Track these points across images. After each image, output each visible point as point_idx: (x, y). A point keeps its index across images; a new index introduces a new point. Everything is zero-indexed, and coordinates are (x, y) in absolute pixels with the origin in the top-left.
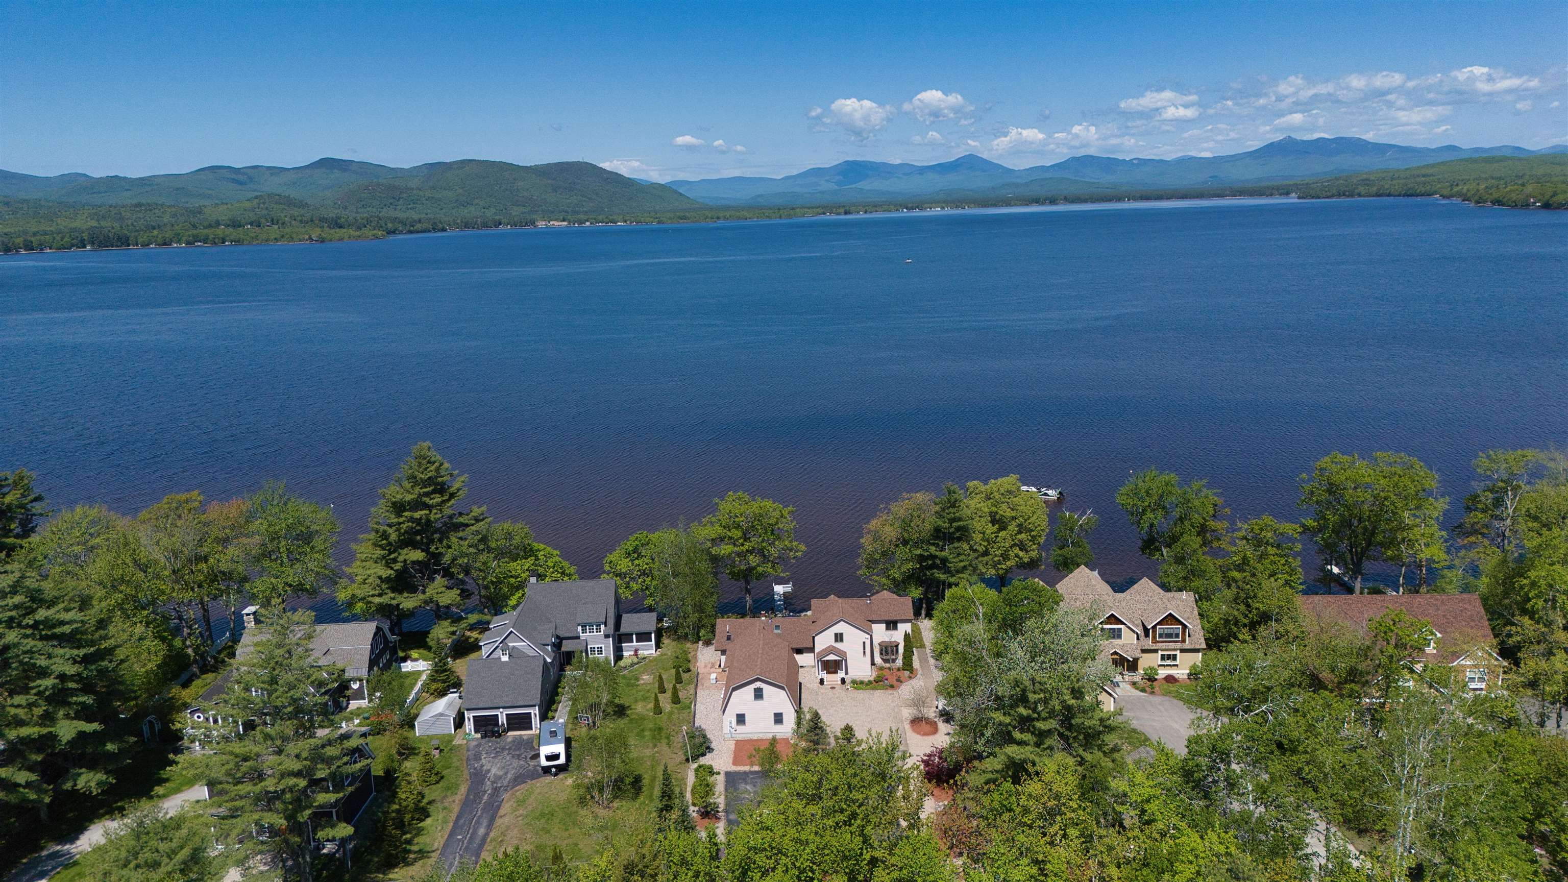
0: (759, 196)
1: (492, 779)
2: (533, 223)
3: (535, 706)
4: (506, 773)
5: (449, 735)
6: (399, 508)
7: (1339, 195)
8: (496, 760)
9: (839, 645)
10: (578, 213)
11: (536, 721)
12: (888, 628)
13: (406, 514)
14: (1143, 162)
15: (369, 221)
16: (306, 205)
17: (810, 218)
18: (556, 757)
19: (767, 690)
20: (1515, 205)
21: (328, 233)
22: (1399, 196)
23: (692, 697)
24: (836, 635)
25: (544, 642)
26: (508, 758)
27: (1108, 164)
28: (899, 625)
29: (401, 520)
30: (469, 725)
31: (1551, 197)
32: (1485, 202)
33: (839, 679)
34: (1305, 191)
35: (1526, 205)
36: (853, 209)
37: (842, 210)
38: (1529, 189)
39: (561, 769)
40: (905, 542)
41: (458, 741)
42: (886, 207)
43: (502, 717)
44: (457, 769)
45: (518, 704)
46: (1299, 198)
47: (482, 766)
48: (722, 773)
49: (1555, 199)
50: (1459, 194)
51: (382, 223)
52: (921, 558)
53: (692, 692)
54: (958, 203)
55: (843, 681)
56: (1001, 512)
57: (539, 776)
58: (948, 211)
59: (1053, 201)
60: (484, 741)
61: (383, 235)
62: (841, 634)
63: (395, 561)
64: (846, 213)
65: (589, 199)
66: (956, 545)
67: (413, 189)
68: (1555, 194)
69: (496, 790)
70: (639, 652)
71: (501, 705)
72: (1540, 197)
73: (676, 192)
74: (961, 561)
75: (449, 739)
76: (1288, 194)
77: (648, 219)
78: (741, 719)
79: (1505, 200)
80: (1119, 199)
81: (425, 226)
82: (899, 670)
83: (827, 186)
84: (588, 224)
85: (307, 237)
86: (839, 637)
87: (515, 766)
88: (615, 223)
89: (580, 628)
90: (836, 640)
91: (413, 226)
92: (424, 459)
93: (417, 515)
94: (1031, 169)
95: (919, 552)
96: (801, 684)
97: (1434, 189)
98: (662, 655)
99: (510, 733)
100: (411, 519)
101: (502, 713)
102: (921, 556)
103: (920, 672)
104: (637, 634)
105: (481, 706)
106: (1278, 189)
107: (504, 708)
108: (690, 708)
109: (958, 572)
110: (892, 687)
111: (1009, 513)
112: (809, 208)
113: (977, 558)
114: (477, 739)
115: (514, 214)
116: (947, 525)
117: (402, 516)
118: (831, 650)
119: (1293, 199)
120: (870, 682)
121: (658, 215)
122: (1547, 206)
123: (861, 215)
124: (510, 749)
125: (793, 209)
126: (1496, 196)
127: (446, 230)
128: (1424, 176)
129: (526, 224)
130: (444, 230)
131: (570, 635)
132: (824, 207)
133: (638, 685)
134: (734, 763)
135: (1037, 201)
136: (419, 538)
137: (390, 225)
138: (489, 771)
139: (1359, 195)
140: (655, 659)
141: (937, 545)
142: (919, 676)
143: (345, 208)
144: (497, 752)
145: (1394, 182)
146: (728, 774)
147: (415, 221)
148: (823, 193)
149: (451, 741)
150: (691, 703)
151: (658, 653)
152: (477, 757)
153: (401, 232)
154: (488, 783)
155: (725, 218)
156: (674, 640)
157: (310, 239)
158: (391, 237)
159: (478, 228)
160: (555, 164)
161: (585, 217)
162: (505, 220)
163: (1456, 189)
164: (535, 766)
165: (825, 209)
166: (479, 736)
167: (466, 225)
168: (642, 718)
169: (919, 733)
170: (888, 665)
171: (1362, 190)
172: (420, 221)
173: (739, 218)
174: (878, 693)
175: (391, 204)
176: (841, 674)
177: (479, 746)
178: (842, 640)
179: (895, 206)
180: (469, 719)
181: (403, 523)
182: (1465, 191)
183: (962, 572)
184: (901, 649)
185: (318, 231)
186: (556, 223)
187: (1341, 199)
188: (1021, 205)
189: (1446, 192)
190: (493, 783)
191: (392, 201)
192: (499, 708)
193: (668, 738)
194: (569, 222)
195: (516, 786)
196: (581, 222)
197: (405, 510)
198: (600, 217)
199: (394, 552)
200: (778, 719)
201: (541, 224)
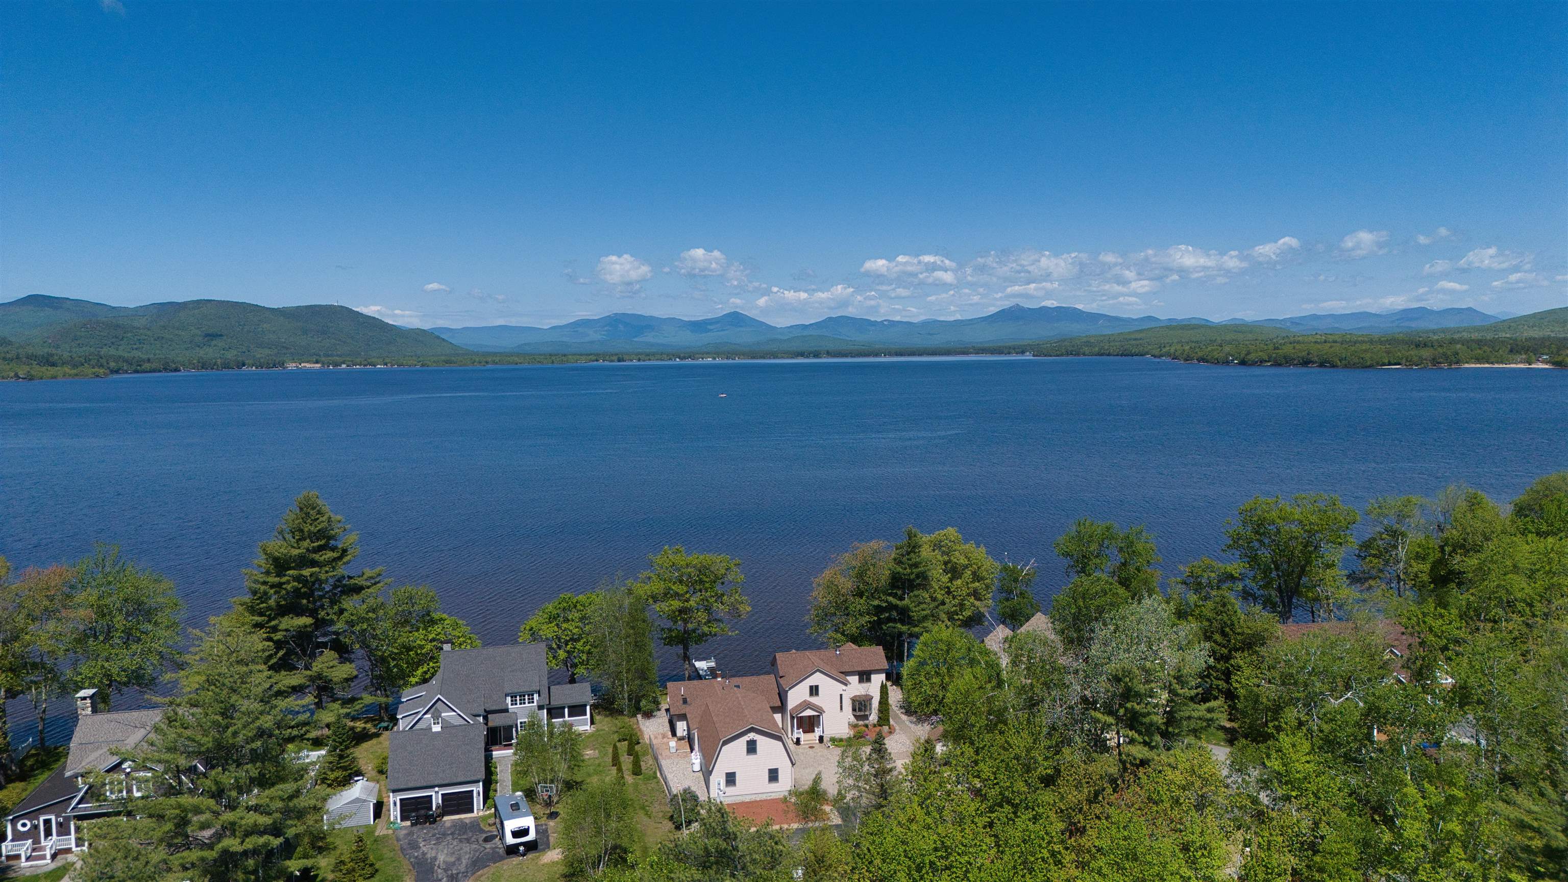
0: (525, 344)
1: (443, 866)
2: (282, 364)
3: (478, 781)
4: (459, 859)
5: (368, 826)
6: (280, 565)
7: (1068, 355)
8: (441, 847)
9: (815, 700)
10: (332, 355)
11: (478, 801)
12: (861, 681)
13: (291, 572)
14: (893, 324)
15: (88, 360)
16: (10, 343)
17: (582, 363)
18: (524, 832)
19: (762, 741)
20: (1217, 362)
21: (37, 370)
22: (1117, 355)
23: (653, 767)
24: (811, 687)
25: (475, 713)
26: (455, 843)
27: (861, 324)
28: (873, 677)
29: (284, 579)
30: (395, 810)
31: (1246, 355)
32: (1192, 359)
33: (817, 738)
34: (1038, 351)
35: (1227, 363)
36: (626, 357)
37: (615, 358)
38: (1227, 349)
39: (532, 847)
40: (861, 595)
41: (381, 831)
42: (659, 357)
43: (437, 798)
44: (393, 860)
45: (459, 780)
46: (1034, 356)
47: (424, 854)
49: (1249, 357)
50: (1168, 354)
51: (103, 361)
52: (879, 610)
53: (651, 762)
54: (729, 355)
55: (821, 739)
56: (955, 560)
57: (501, 859)
58: (718, 361)
59: (817, 355)
60: (415, 829)
61: (104, 374)
62: (817, 687)
63: (275, 629)
64: (619, 361)
65: (344, 342)
66: (916, 593)
67: (139, 328)
68: (1248, 353)
70: (575, 728)
71: (436, 783)
72: (1236, 355)
73: (438, 337)
74: (923, 610)
75: (370, 830)
76: (1023, 352)
77: (410, 363)
78: (731, 779)
79: (1209, 358)
80: (877, 355)
81: (154, 366)
82: (875, 726)
83: (594, 335)
84: (344, 366)
85: (12, 374)
86: (814, 690)
87: (468, 851)
88: (375, 366)
89: (509, 699)
90: (811, 694)
91: (140, 366)
92: (313, 508)
93: (306, 572)
94: (791, 326)
95: (876, 603)
97: (1146, 350)
99: (446, 818)
100: (297, 579)
101: (437, 792)
102: (878, 607)
103: (897, 728)
105: (411, 785)
106: (1014, 349)
107: (440, 786)
108: (656, 777)
109: (920, 621)
111: (963, 561)
112: (581, 355)
113: (937, 607)
114: (406, 827)
115: (258, 356)
116: (908, 570)
117: (285, 575)
118: (807, 705)
119: (1028, 356)
120: (850, 739)
121: (421, 359)
122: (1243, 363)
123: (635, 362)
124: (452, 834)
125: (565, 355)
126: (1200, 354)
127: (180, 371)
128: (1135, 339)
129: (274, 366)
130: (177, 370)
131: (497, 708)
132: (598, 355)
133: (584, 761)
135: (802, 354)
136: (305, 601)
137: (112, 364)
138: (435, 859)
139: (1084, 354)
140: (592, 735)
141: (895, 596)
142: (897, 731)
143: (58, 347)
144: (438, 838)
145: (1112, 344)
147: (144, 361)
148: (592, 342)
149: (373, 832)
150: (655, 773)
151: (595, 727)
152: (414, 846)
153: (126, 372)
154: (439, 871)
155: (494, 363)
156: (606, 716)
157: (17, 376)
158: (115, 376)
159: (217, 369)
160: (307, 307)
161: (341, 360)
162: (251, 362)
163: (1164, 350)
164: (493, 849)
165: (597, 357)
166: (408, 823)
167: (204, 366)
170: (861, 723)
171: (1086, 350)
172: (149, 360)
173: (509, 363)
175: (113, 343)
176: (818, 732)
177: (410, 834)
178: (817, 694)
179: (668, 355)
180: (395, 804)
181: (288, 582)
182: (1172, 351)
183: (923, 621)
184: (875, 703)
185: (27, 368)
186: (308, 365)
187: (1070, 358)
188: (788, 358)
189: (1156, 352)
190: (445, 870)
191: (114, 340)
192: (433, 787)
194: (323, 364)
195: (478, 870)
196: (336, 365)
197: (290, 569)
198: (358, 360)
199: (274, 619)
200: (773, 775)
201: (291, 366)
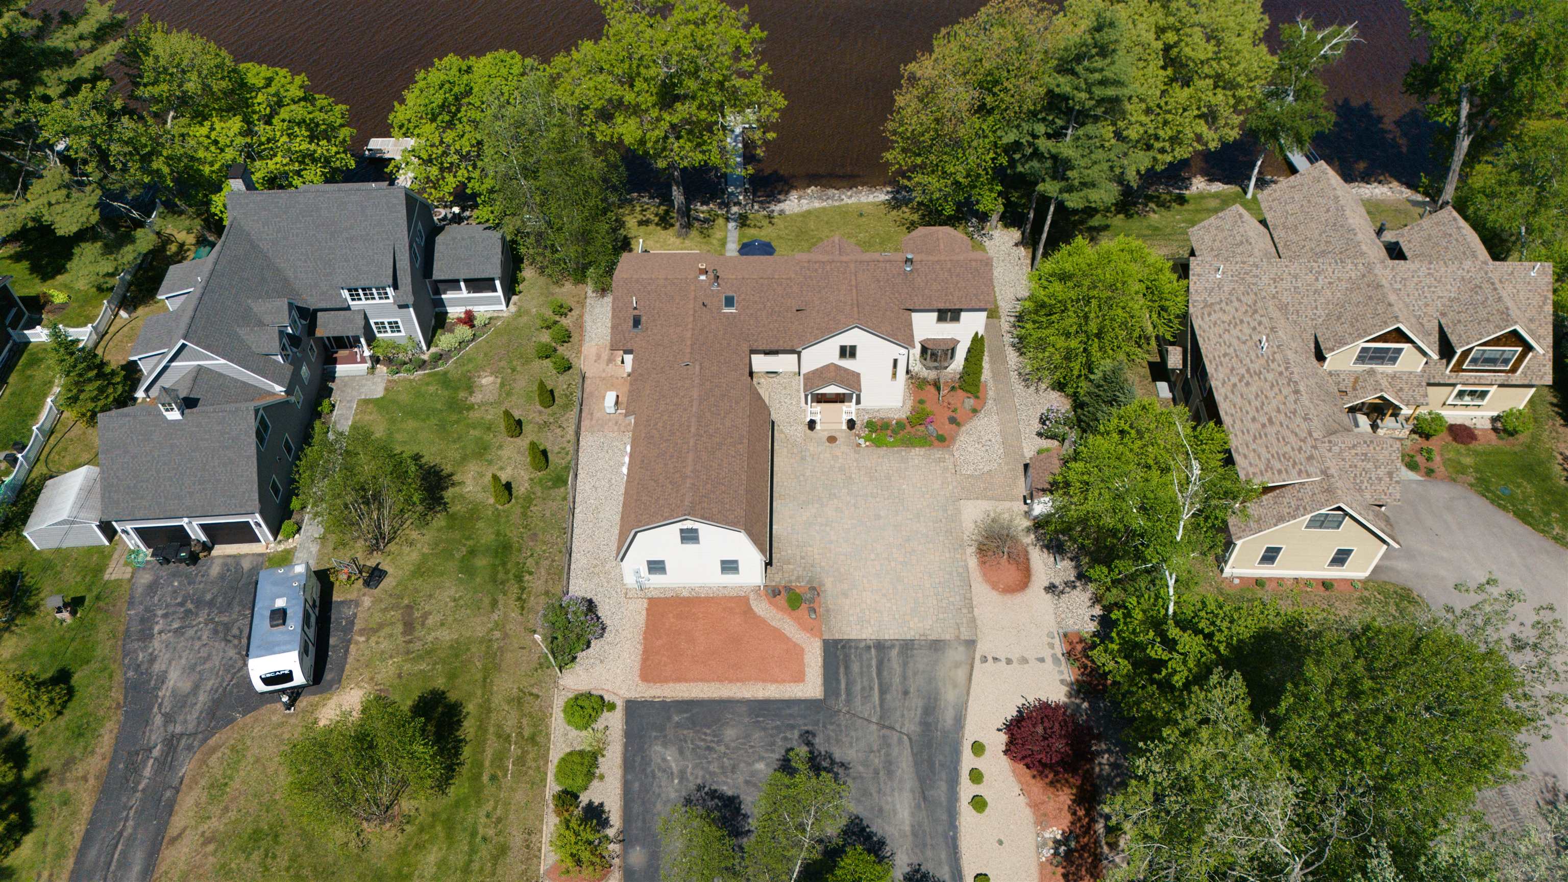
1: (167, 706)
4: (196, 688)
8: (182, 643)
9: (847, 364)
12: (941, 320)
18: (284, 678)
19: (705, 530)
23: (571, 448)
24: (844, 347)
28: (964, 316)
33: (845, 421)
44: (104, 665)
47: (152, 659)
48: (620, 705)
53: (571, 431)
55: (851, 423)
57: (258, 702)
60: (164, 574)
62: (853, 346)
69: (171, 743)
70: (476, 312)
75: (100, 561)
78: (657, 567)
82: (954, 387)
86: (848, 351)
90: (842, 356)
96: (773, 423)
98: (519, 314)
99: (217, 550)
103: (991, 392)
104: (465, 281)
108: (565, 482)
110: (941, 439)
118: (831, 373)
120: (900, 425)
133: (471, 408)
134: (648, 674)
138: (163, 678)
142: (989, 403)
144: (188, 612)
146: (632, 707)
149: (102, 570)
150: (568, 467)
151: (512, 308)
152: (146, 629)
154: (159, 719)
156: (541, 273)
168: (474, 513)
169: (994, 586)
174: (917, 454)
176: (847, 411)
177: (152, 588)
178: (853, 356)
184: (961, 354)
190: (168, 719)
193: (519, 578)
195: (211, 733)
200: (730, 567)
